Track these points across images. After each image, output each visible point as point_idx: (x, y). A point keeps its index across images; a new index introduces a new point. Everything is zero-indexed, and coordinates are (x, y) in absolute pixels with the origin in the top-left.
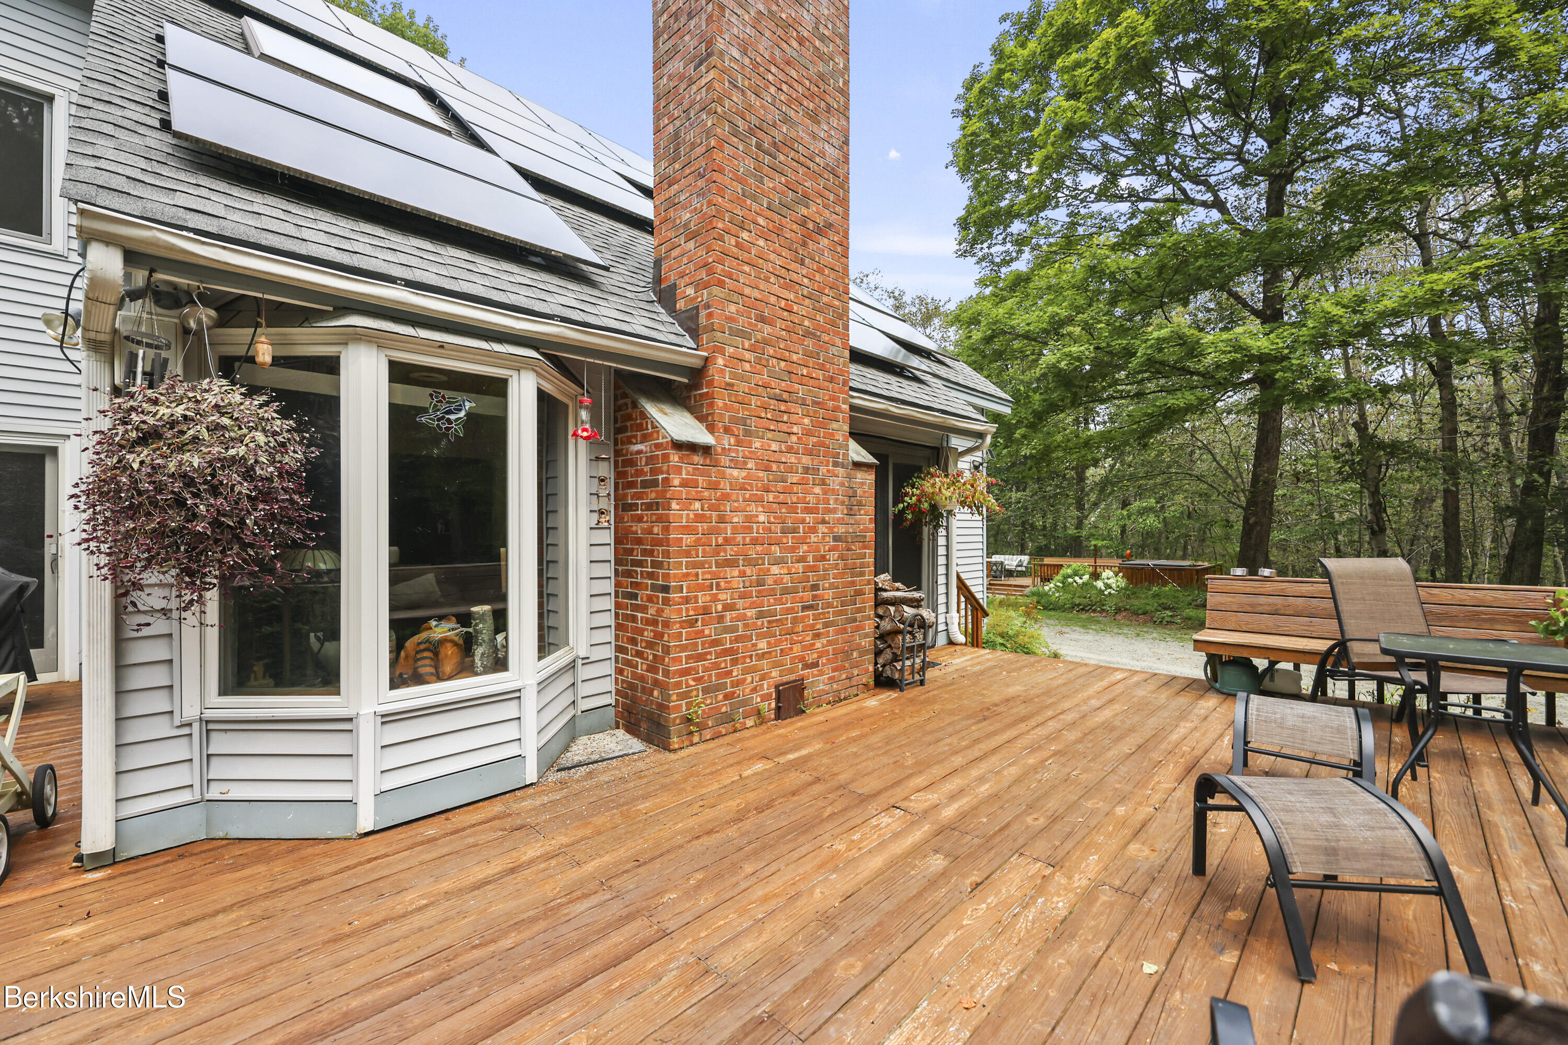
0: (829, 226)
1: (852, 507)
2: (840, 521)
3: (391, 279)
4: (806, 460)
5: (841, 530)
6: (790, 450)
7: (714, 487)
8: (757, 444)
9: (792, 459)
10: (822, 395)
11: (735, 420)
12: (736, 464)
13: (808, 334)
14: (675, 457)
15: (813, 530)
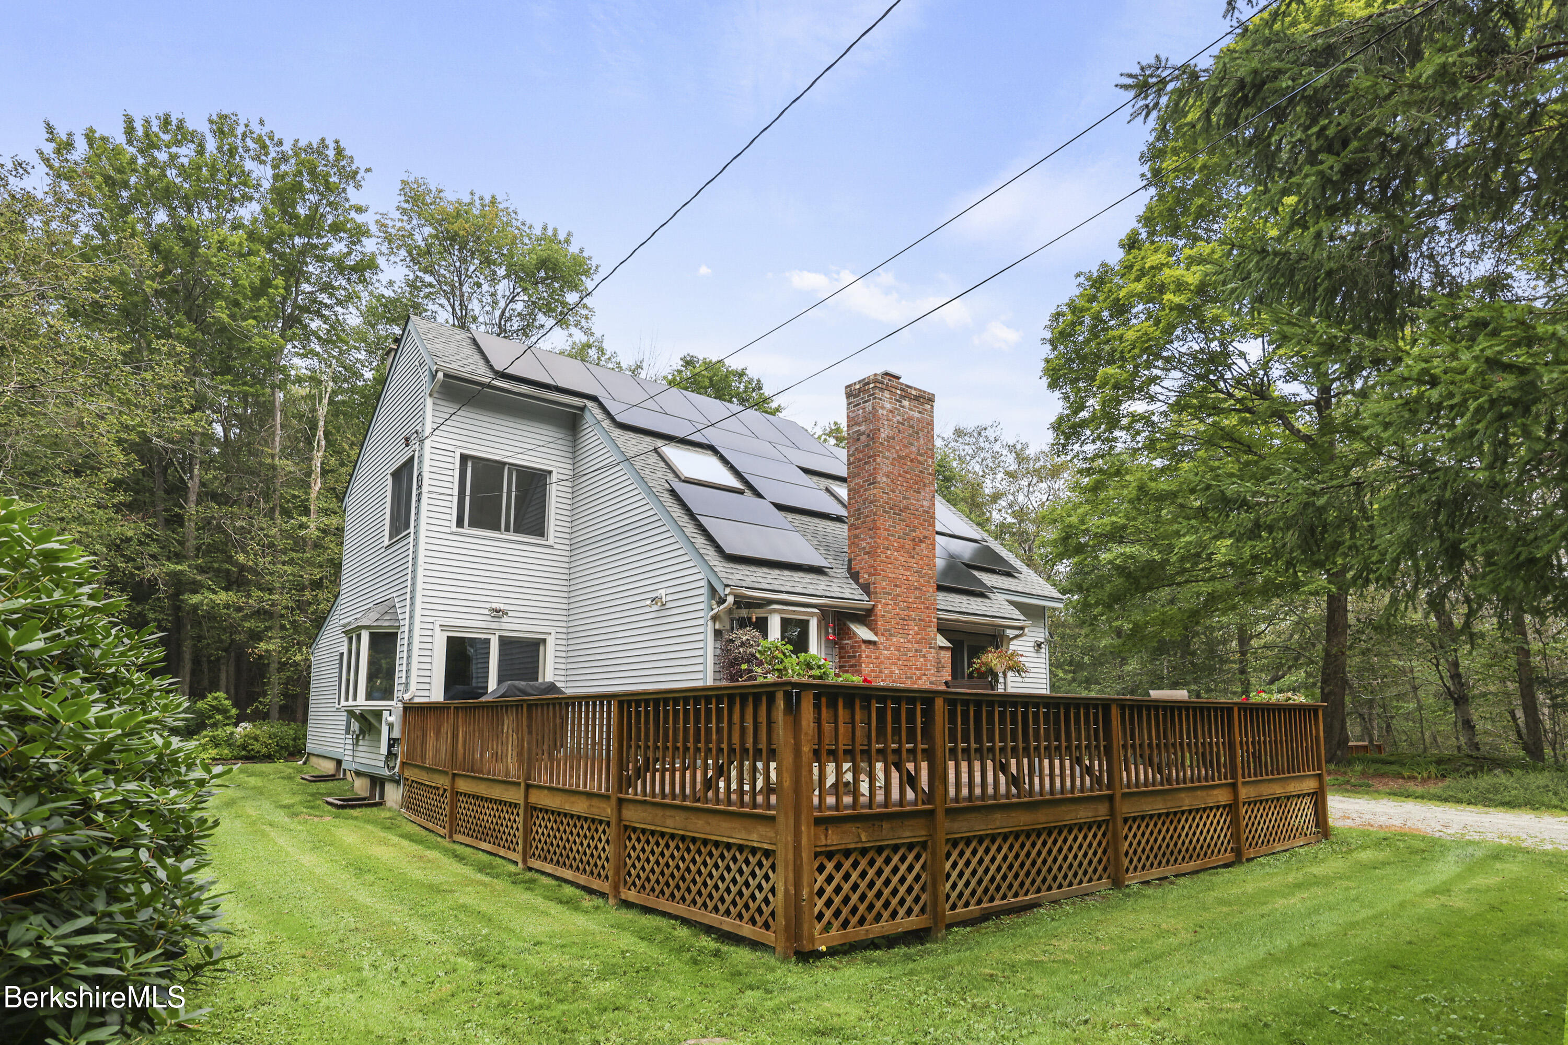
0: (925, 537)
1: (939, 667)
2: (933, 675)
3: (782, 592)
4: (916, 646)
5: (934, 679)
6: (909, 642)
7: (877, 658)
8: (894, 639)
9: (910, 645)
10: (923, 616)
11: (886, 630)
12: (887, 649)
13: (916, 589)
14: (863, 646)
15: (920, 678)
